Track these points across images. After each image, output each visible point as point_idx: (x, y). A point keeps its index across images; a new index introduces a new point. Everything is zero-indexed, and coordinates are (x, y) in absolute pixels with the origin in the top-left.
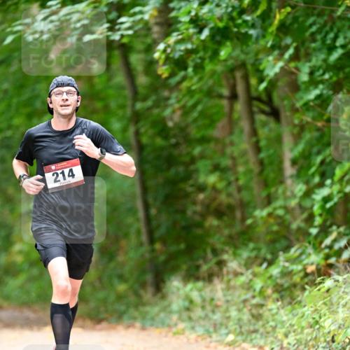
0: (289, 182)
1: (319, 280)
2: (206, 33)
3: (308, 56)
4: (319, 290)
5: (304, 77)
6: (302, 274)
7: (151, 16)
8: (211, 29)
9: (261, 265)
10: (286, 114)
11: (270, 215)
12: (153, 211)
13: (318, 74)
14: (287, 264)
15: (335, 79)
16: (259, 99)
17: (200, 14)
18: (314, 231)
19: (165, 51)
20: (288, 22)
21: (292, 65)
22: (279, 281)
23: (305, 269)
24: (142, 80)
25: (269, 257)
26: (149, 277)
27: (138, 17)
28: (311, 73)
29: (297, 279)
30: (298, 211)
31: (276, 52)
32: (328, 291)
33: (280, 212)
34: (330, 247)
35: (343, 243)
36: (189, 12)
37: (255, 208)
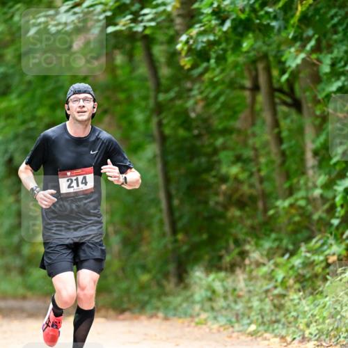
0: (311, 172)
1: (340, 270)
2: (228, 24)
3: (330, 48)
4: (341, 280)
5: (326, 68)
6: (323, 265)
7: (174, 7)
8: (233, 20)
9: (283, 255)
10: (307, 105)
11: (291, 206)
12: (176, 202)
13: (339, 65)
14: (308, 255)
16: (280, 90)
17: (222, 6)
18: (335, 222)
19: (187, 42)
20: (310, 14)
21: (314, 56)
22: (300, 271)
23: (326, 259)
24: (165, 72)
25: (291, 247)
26: (172, 268)
27: (161, 9)
28: (333, 65)
29: (318, 269)
30: (319, 202)
31: (298, 44)
33: (302, 203)
36: (212, 4)
37: (277, 199)
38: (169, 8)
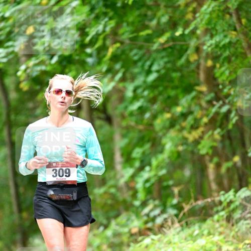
38: (16, 49)
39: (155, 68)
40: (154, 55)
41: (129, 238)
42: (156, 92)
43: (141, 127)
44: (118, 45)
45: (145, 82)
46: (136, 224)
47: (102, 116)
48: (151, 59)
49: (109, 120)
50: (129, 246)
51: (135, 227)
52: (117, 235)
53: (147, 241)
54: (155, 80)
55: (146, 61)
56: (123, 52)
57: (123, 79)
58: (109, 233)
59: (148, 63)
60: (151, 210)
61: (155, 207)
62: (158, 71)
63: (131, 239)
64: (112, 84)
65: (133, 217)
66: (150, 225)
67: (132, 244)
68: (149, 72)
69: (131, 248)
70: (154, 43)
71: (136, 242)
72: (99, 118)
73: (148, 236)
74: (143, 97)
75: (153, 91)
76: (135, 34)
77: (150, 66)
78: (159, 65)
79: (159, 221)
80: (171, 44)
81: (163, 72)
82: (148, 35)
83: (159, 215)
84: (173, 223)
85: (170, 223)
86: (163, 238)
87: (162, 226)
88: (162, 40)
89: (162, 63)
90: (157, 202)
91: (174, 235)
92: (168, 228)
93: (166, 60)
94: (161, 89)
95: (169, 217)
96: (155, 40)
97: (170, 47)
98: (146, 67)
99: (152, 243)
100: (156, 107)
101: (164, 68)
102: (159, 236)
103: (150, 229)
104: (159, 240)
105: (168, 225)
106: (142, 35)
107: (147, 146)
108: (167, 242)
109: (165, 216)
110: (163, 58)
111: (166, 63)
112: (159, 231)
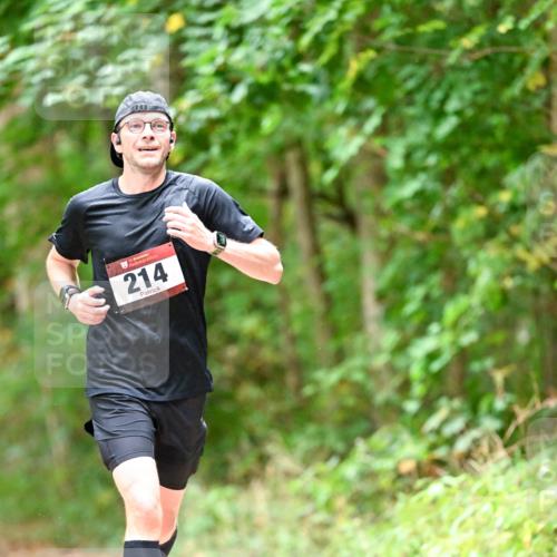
0: (372, 327)
1: (419, 483)
2: (240, 93)
3: (402, 128)
4: (421, 500)
5: (395, 161)
6: (393, 476)
8: (250, 86)
9: (327, 459)
10: (366, 220)
11: (343, 381)
13: (419, 155)
14: (369, 459)
15: (445, 165)
16: (323, 196)
17: (231, 62)
18: (412, 406)
20: (370, 74)
21: (377, 143)
25: (340, 447)
28: (408, 156)
30: (386, 374)
31: (352, 122)
32: (434, 502)
33: (358, 377)
34: (438, 431)
35: (458, 424)
36: (212, 60)
37: (317, 367)
39: (452, 105)
40: (451, 77)
41: (394, 481)
42: (455, 159)
43: (420, 236)
44: (371, 54)
45: (429, 136)
46: (410, 451)
47: (335, 210)
48: (445, 85)
49: (350, 220)
50: (394, 499)
51: (408, 458)
52: (368, 475)
53: (436, 489)
54: (454, 133)
55: (432, 91)
56: (382, 70)
57: (382, 130)
58: (350, 470)
59: (438, 95)
60: (446, 422)
61: (453, 414)
62: (458, 113)
63: (400, 484)
64: (358, 141)
65: (405, 436)
66: (441, 453)
67: (401, 496)
68: (439, 115)
69: (400, 506)
70: (451, 49)
71: (410, 490)
72: (330, 217)
73: (437, 477)
74: (425, 169)
75: (447, 157)
76: (409, 30)
77: (443, 102)
78: (461, 98)
79: (462, 445)
80: (488, 51)
81: (470, 113)
82: (437, 31)
83: (462, 432)
84: (492, 450)
85: (485, 448)
86: (470, 482)
87: (468, 456)
88: (469, 41)
89: (467, 94)
90: (457, 403)
91: (495, 476)
92: (481, 460)
93: (477, 86)
94: (465, 151)
95: (484, 436)
96: (452, 43)
97: (486, 58)
98: (434, 104)
99: (448, 494)
100: (455, 191)
101: (473, 104)
102: (462, 477)
103: (441, 463)
104: (462, 487)
105: (481, 454)
106: (424, 33)
107: (436, 279)
108: (479, 490)
109: (474, 433)
110: (469, 82)
111: (476, 93)
112: (462, 466)
